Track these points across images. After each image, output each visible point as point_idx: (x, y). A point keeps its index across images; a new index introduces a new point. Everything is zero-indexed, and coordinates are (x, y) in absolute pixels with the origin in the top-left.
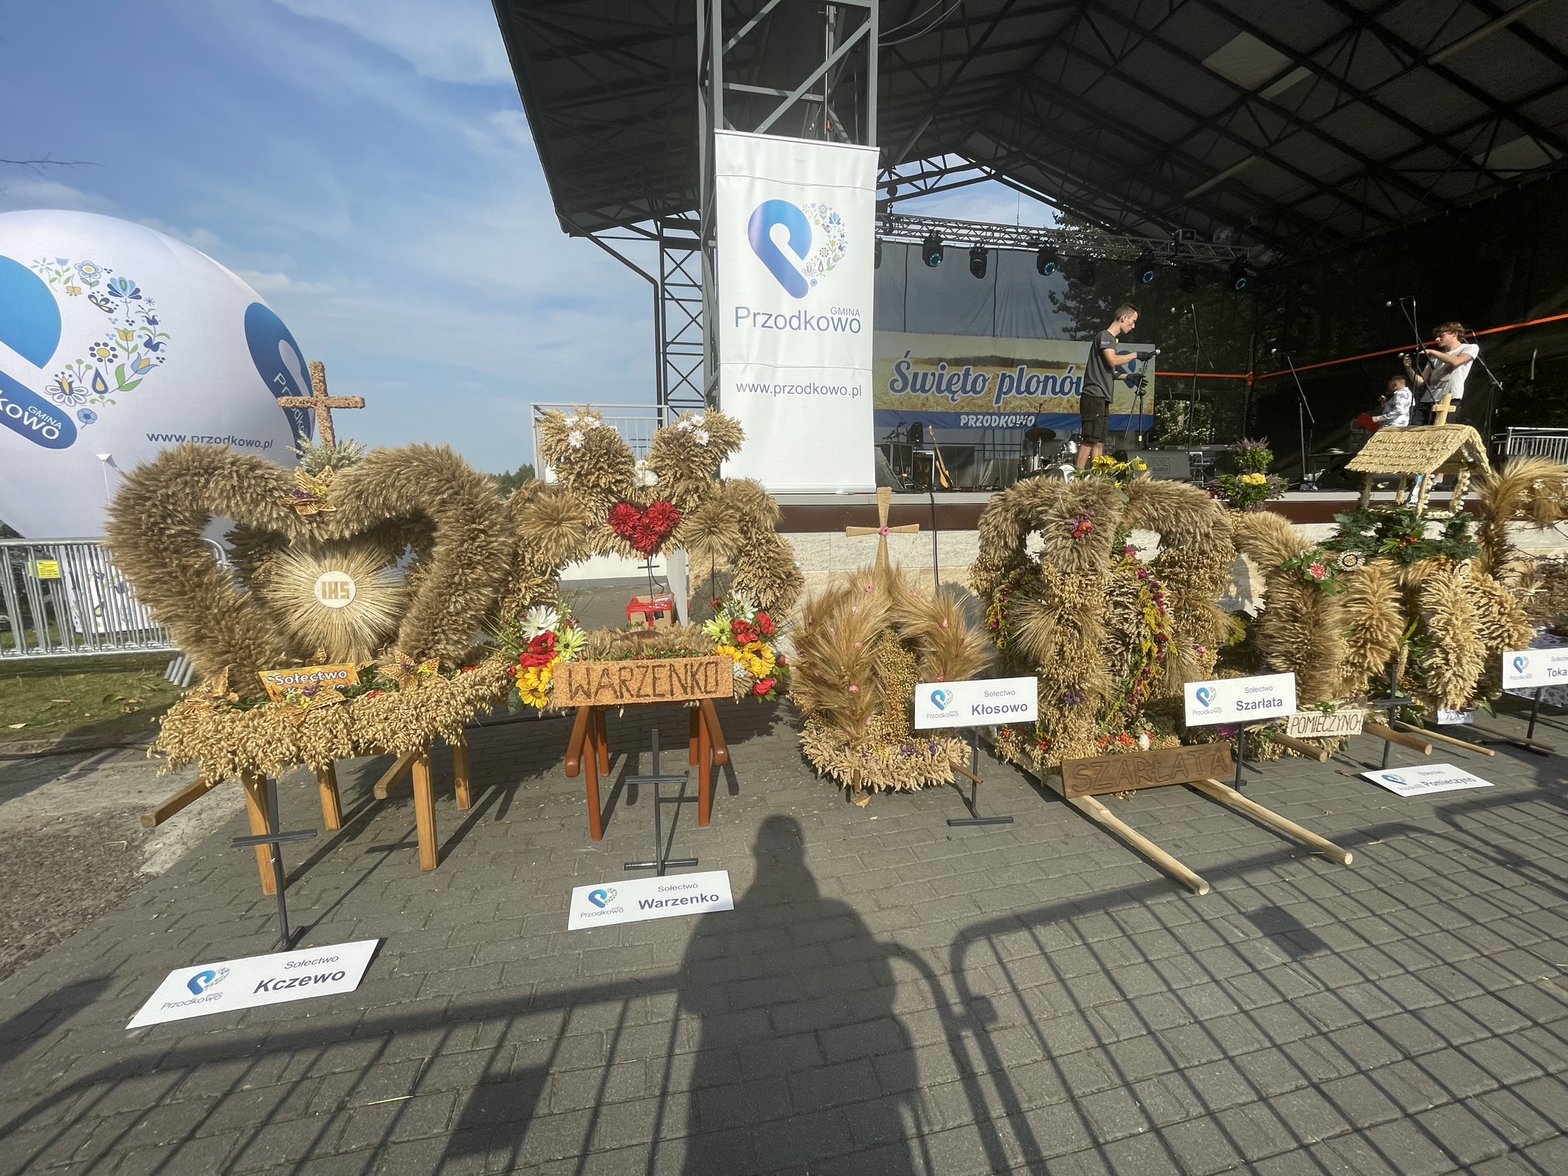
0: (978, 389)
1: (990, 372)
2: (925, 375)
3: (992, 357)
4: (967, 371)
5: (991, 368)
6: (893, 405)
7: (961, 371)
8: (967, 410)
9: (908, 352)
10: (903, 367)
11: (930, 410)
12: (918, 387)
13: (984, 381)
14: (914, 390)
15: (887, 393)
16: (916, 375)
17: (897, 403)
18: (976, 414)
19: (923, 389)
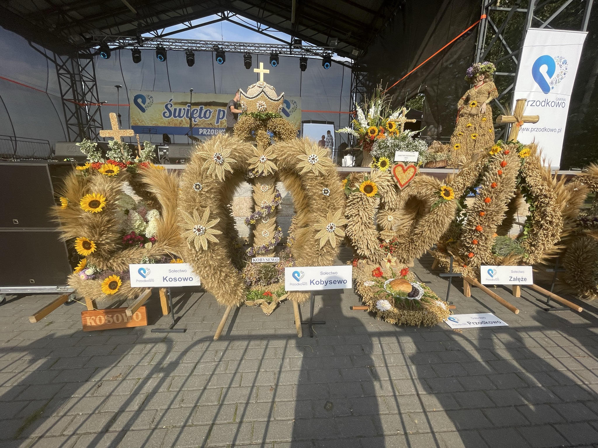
0: (207, 116)
1: (212, 109)
2: (180, 110)
3: (213, 102)
4: (201, 108)
5: (212, 107)
6: (165, 124)
7: (198, 108)
8: (202, 126)
9: (171, 100)
10: (169, 106)
11: (184, 126)
12: (177, 115)
13: (210, 113)
14: (175, 116)
15: (162, 118)
16: (175, 110)
17: (167, 123)
18: (207, 129)
19: (179, 116)
